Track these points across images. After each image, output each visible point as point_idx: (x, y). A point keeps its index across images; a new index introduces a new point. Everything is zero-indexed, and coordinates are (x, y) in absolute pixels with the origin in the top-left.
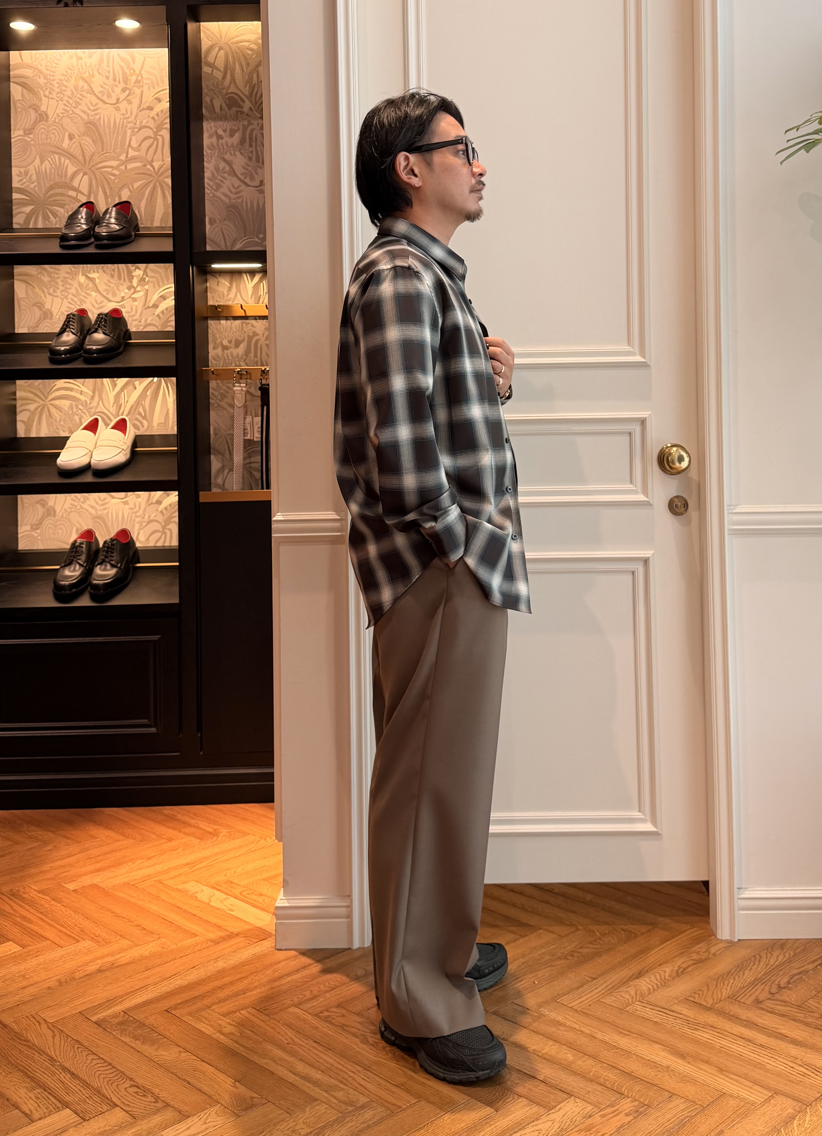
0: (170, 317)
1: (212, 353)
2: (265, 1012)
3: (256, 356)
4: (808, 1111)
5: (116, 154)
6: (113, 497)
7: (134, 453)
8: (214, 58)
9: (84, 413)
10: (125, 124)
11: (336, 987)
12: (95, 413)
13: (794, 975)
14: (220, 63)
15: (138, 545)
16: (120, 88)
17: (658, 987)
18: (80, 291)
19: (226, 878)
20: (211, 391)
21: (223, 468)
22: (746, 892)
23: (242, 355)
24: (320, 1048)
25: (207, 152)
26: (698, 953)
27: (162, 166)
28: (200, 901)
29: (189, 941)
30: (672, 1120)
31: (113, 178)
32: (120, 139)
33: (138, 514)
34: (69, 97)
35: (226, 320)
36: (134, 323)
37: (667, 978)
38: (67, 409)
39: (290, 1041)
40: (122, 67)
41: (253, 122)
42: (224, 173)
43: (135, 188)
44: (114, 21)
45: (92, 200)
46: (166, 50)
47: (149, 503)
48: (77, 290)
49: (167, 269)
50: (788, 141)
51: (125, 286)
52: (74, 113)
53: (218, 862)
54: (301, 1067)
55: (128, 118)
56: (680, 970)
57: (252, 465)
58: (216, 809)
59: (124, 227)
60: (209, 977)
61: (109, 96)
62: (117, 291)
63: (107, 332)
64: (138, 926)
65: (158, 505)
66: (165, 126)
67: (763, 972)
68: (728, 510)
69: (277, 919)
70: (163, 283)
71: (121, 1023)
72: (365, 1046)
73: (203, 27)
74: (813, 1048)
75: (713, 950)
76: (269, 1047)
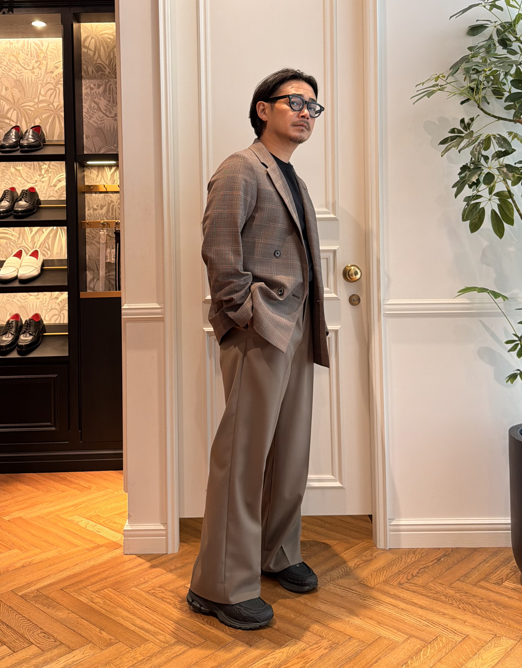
0: (64, 191)
1: (87, 212)
2: (118, 590)
3: (112, 214)
4: (429, 646)
5: (32, 98)
6: (31, 295)
7: (42, 270)
8: (88, 44)
9: (14, 247)
10: (37, 81)
11: (158, 576)
12: (20, 247)
13: (421, 569)
14: (92, 47)
15: (45, 322)
16: (35, 61)
17: (343, 576)
18: (12, 177)
19: (95, 514)
20: (87, 234)
21: (94, 278)
22: (394, 521)
23: (105, 213)
24: (149, 611)
25: (84, 97)
26: (366, 556)
27: (58, 106)
28: (80, 527)
29: (74, 549)
30: (351, 652)
31: (30, 112)
32: (34, 89)
33: (45, 305)
34: (5, 66)
35: (96, 193)
36: (43, 195)
37: (348, 570)
38: (4, 245)
39: (132, 607)
40: (36, 49)
41: (110, 80)
42: (94, 109)
43: (43, 118)
44: (31, 22)
45: (18, 125)
46: (62, 38)
47: (51, 299)
48: (10, 176)
49: (61, 164)
50: (417, 91)
51: (38, 175)
52: (8, 75)
53: (91, 504)
54: (138, 622)
55: (39, 78)
56: (356, 566)
57: (111, 277)
58: (89, 474)
59: (37, 140)
60: (86, 570)
61: (28, 65)
62: (33, 177)
63: (27, 200)
64: (45, 541)
65: (56, 300)
66: (60, 82)
67: (403, 567)
68: (383, 302)
69: (125, 537)
70: (59, 172)
71: (35, 597)
72: (175, 610)
73: (83, 26)
74: (432, 610)
75: (374, 554)
76: (120, 610)
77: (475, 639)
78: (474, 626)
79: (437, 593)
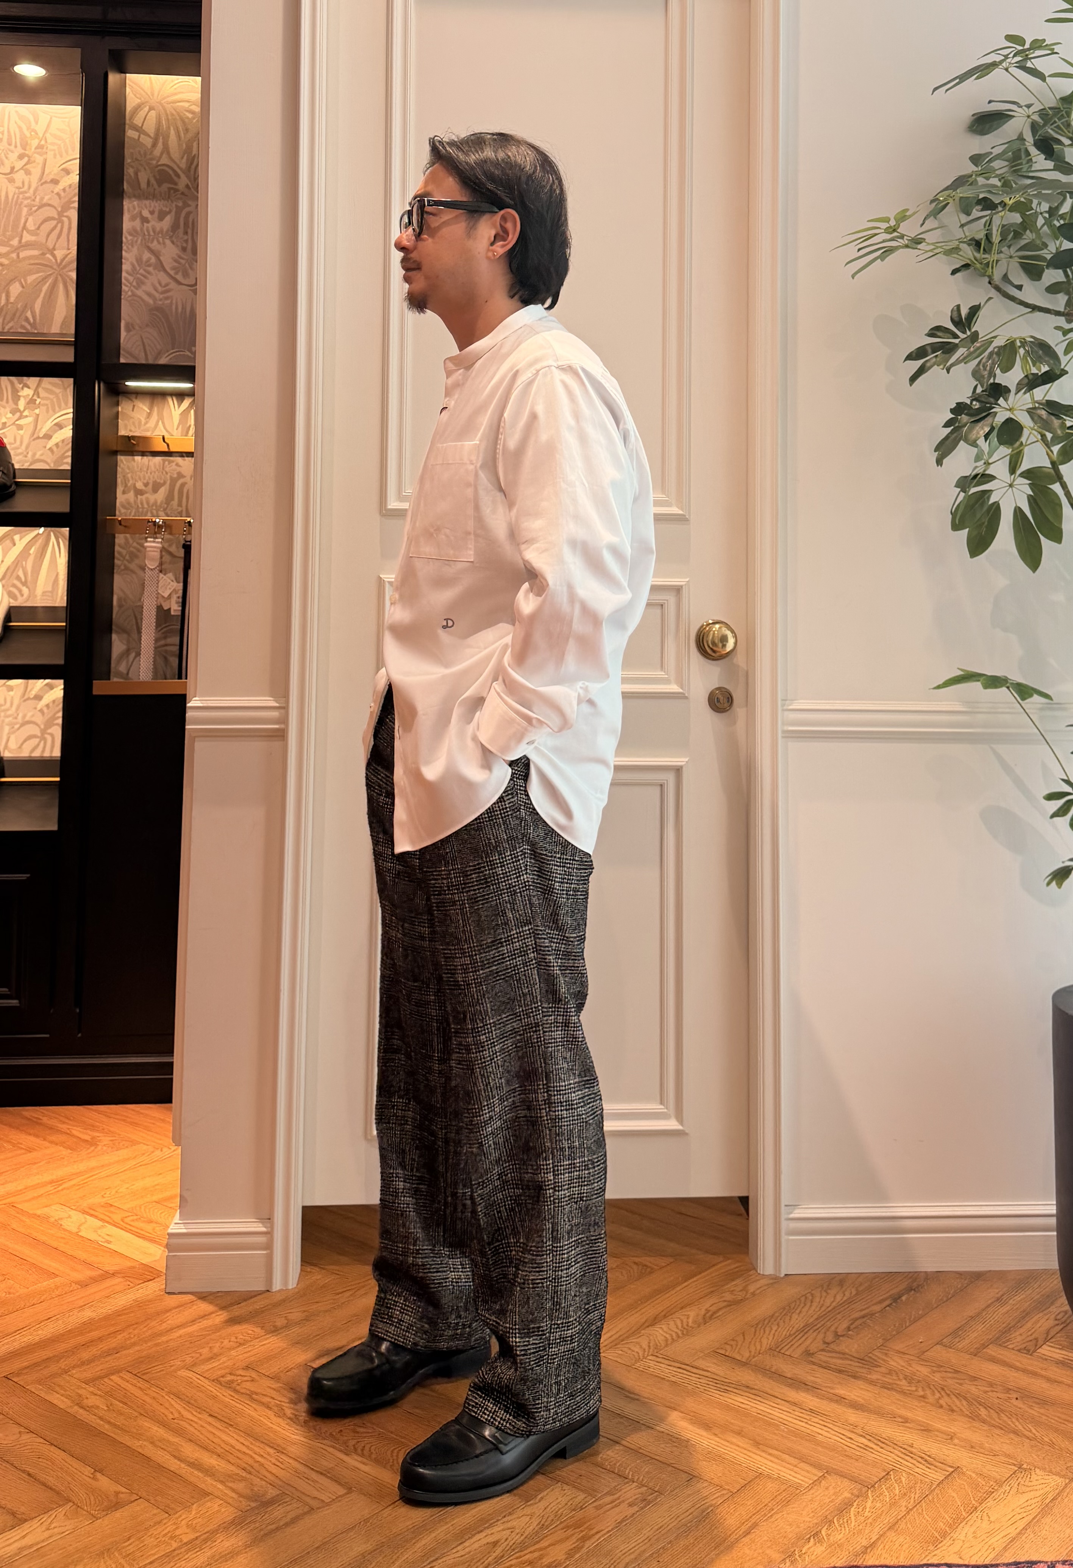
0: (67, 451)
1: (120, 498)
2: (145, 1377)
3: (180, 505)
4: (869, 1495)
5: (6, 237)
7: (6, 629)
8: (142, 120)
10: (20, 200)
11: (246, 1342)
13: (857, 1319)
14: (150, 127)
15: (7, 754)
16: (17, 154)
17: (678, 1337)
19: (104, 1200)
20: (117, 548)
21: (127, 652)
22: (799, 1211)
23: (162, 501)
24: (216, 1423)
25: (126, 238)
26: (732, 1292)
27: (67, 256)
28: (65, 1230)
29: (46, 1283)
30: (690, 1511)
32: (12, 218)
33: (9, 713)
35: (143, 455)
36: (17, 458)
37: (690, 1324)
39: (176, 1415)
40: (20, 128)
41: (190, 203)
42: (149, 266)
43: (29, 281)
44: (13, 66)
46: (80, 108)
47: (25, 698)
49: (65, 389)
51: (8, 410)
53: (95, 1179)
54: (189, 1451)
55: (26, 192)
56: (708, 1315)
57: (168, 648)
58: (95, 1111)
60: (70, 1331)
61: (1, 164)
65: (37, 702)
66: (72, 205)
67: (815, 1317)
68: (783, 705)
69: (169, 1252)
70: (60, 407)
72: (280, 1421)
73: (130, 80)
74: (879, 1413)
75: (752, 1288)
76: (146, 1424)
77: (974, 1475)
78: (972, 1447)
79: (890, 1372)
